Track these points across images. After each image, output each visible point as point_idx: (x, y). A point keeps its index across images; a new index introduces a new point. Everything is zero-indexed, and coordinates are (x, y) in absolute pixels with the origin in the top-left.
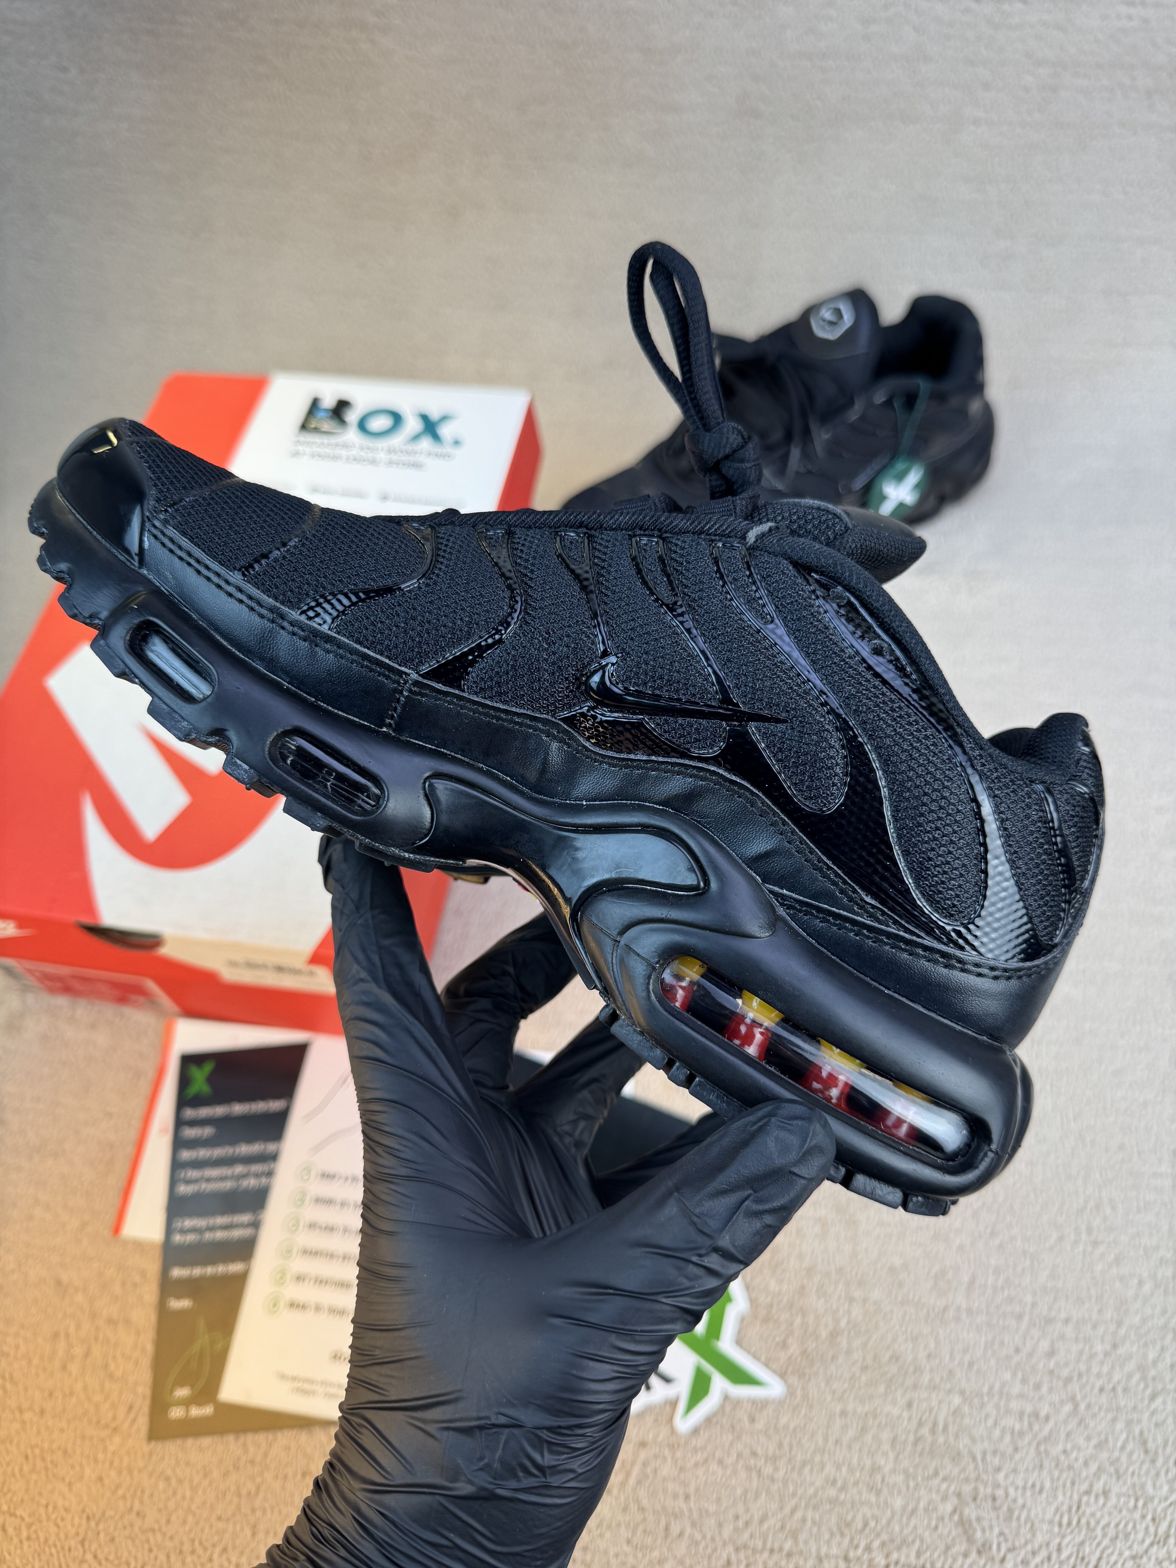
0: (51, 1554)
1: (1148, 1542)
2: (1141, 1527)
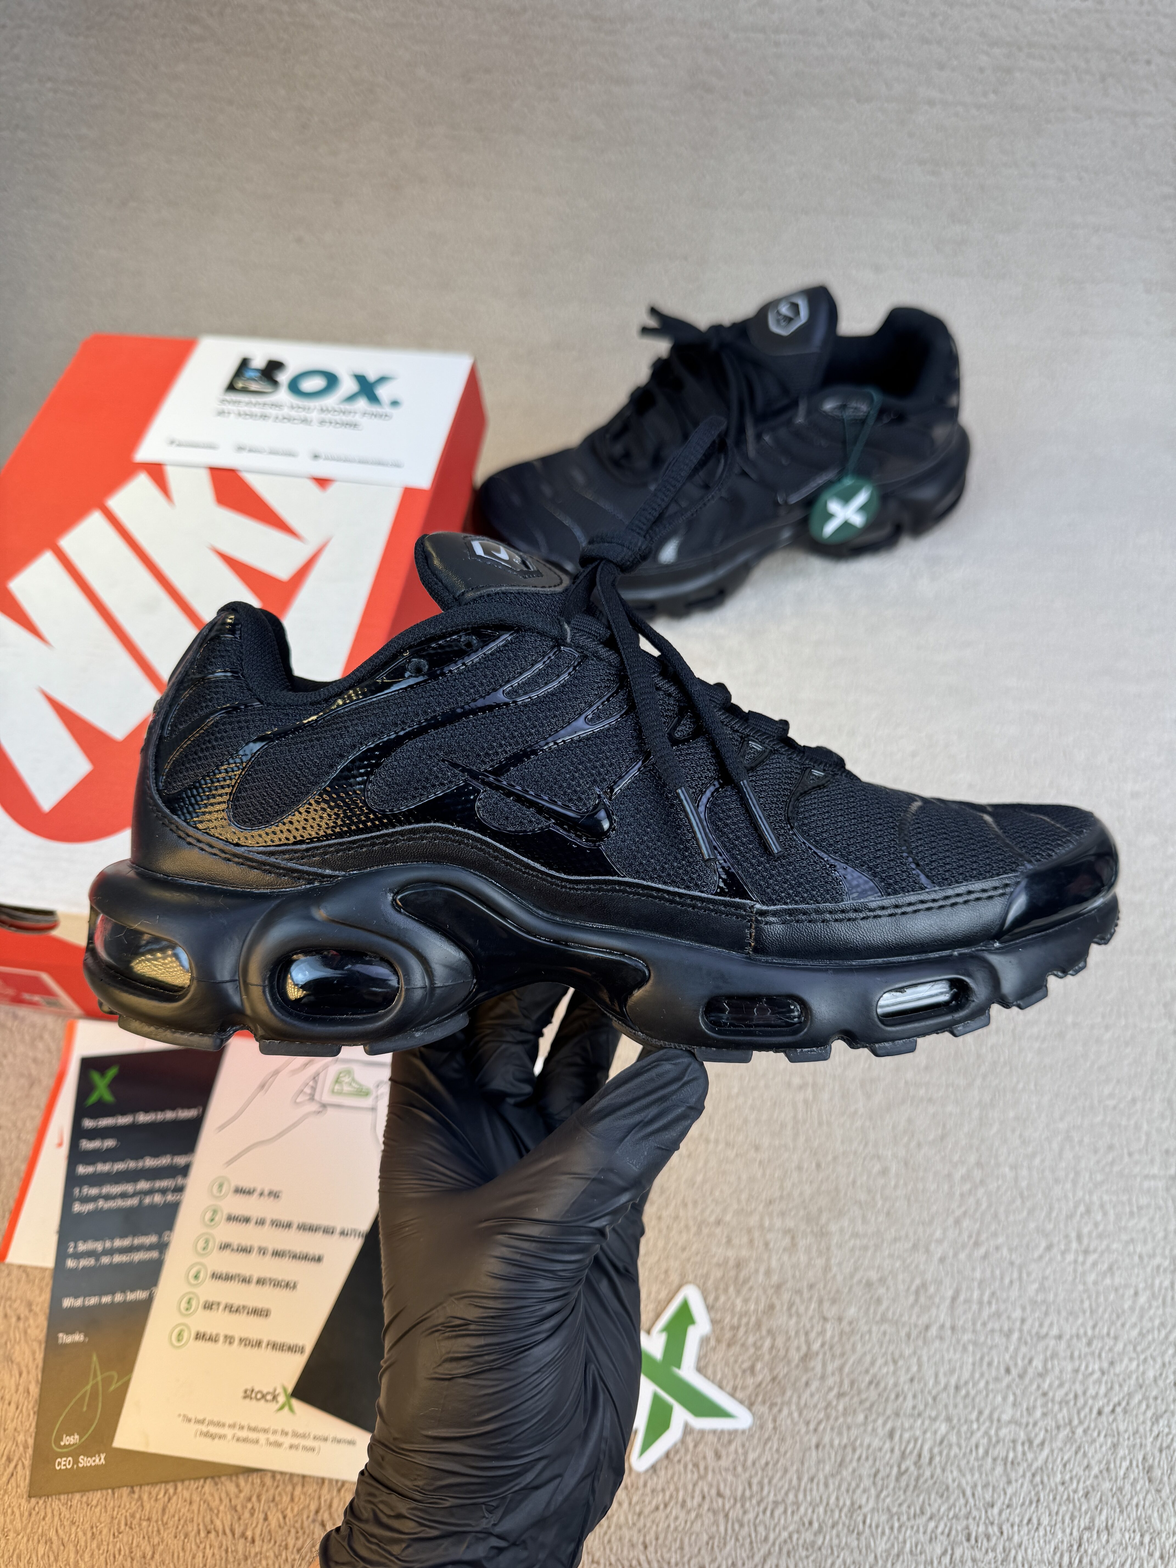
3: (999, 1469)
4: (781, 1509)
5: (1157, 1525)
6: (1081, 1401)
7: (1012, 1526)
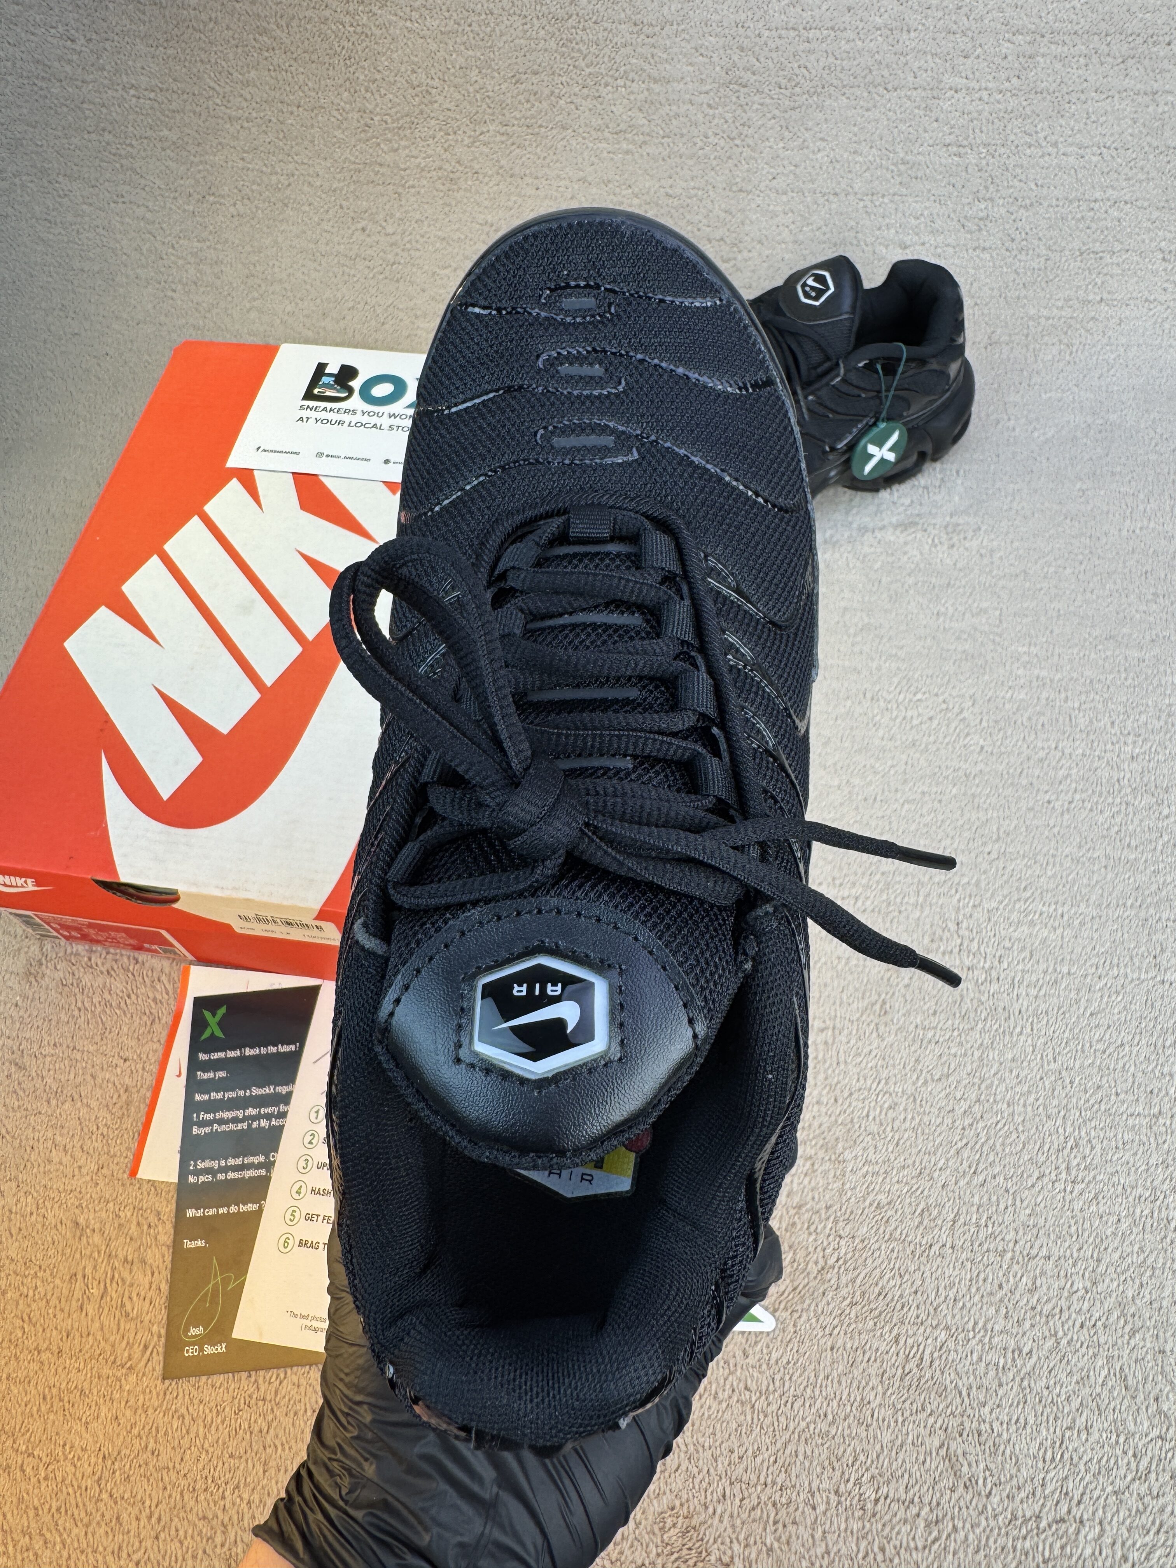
0: (68, 1494)
1: (1129, 1478)
2: (1122, 1463)
3: (992, 1373)
4: (800, 1402)
5: (1131, 1427)
6: (1065, 1315)
7: (1002, 1424)
